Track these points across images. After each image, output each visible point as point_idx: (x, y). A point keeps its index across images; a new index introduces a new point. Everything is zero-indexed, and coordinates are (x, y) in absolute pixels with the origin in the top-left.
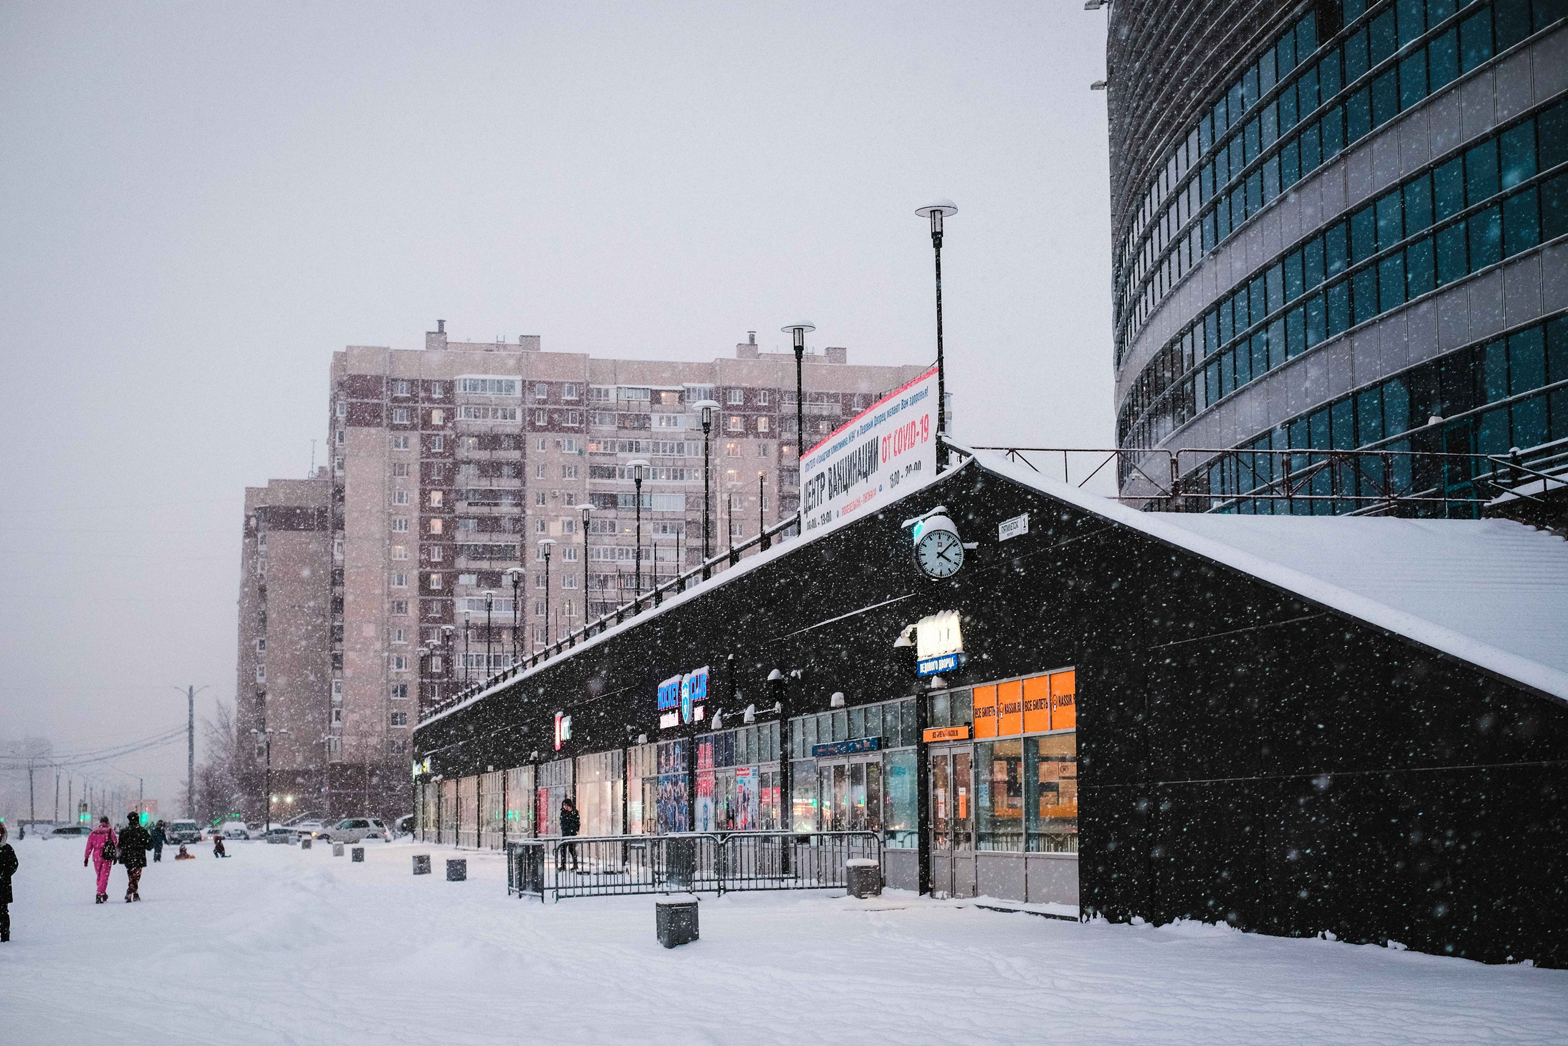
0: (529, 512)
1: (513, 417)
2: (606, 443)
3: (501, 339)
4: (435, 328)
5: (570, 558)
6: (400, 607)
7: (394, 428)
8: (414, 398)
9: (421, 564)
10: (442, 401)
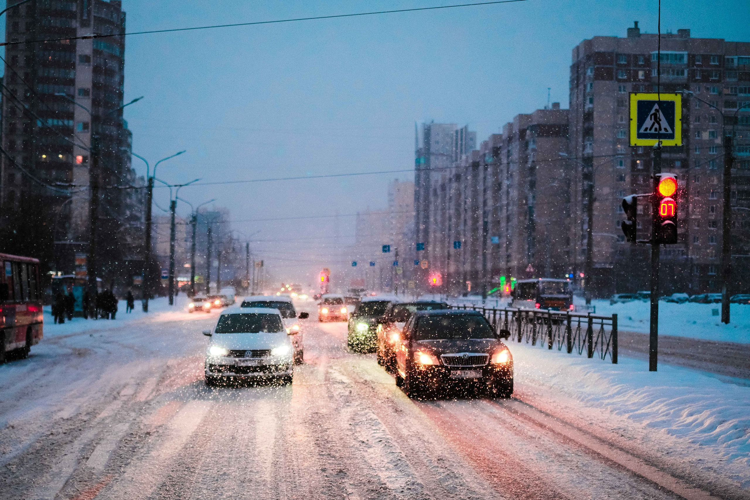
0: (692, 126)
1: (683, 73)
2: (732, 88)
3: (669, 31)
4: (633, 26)
5: (713, 152)
6: (622, 179)
7: (619, 81)
8: (628, 65)
9: (633, 156)
10: (644, 66)
